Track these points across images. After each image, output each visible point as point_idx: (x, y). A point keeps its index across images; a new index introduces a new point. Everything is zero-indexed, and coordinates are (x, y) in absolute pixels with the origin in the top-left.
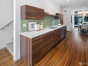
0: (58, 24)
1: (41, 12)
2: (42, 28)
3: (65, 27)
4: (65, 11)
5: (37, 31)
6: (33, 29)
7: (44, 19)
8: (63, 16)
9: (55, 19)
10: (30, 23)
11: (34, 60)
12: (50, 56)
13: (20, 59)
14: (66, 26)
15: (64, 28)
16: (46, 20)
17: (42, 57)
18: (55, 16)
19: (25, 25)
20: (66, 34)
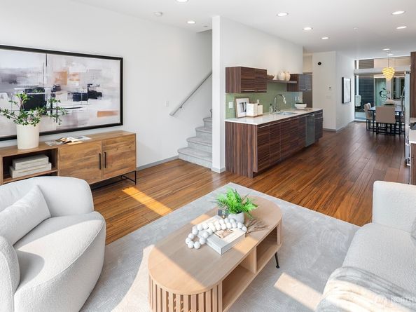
0: (296, 105)
1: (261, 76)
2: (262, 113)
3: (319, 113)
4: (320, 64)
5: (254, 117)
6: (243, 114)
7: (266, 92)
8: (311, 80)
9: (288, 91)
10: (239, 101)
11: (263, 166)
12: (284, 169)
13: (225, 170)
14: (322, 111)
15: (316, 116)
16: (271, 92)
17: (269, 165)
18: (288, 84)
19: (231, 105)
20: (321, 136)
